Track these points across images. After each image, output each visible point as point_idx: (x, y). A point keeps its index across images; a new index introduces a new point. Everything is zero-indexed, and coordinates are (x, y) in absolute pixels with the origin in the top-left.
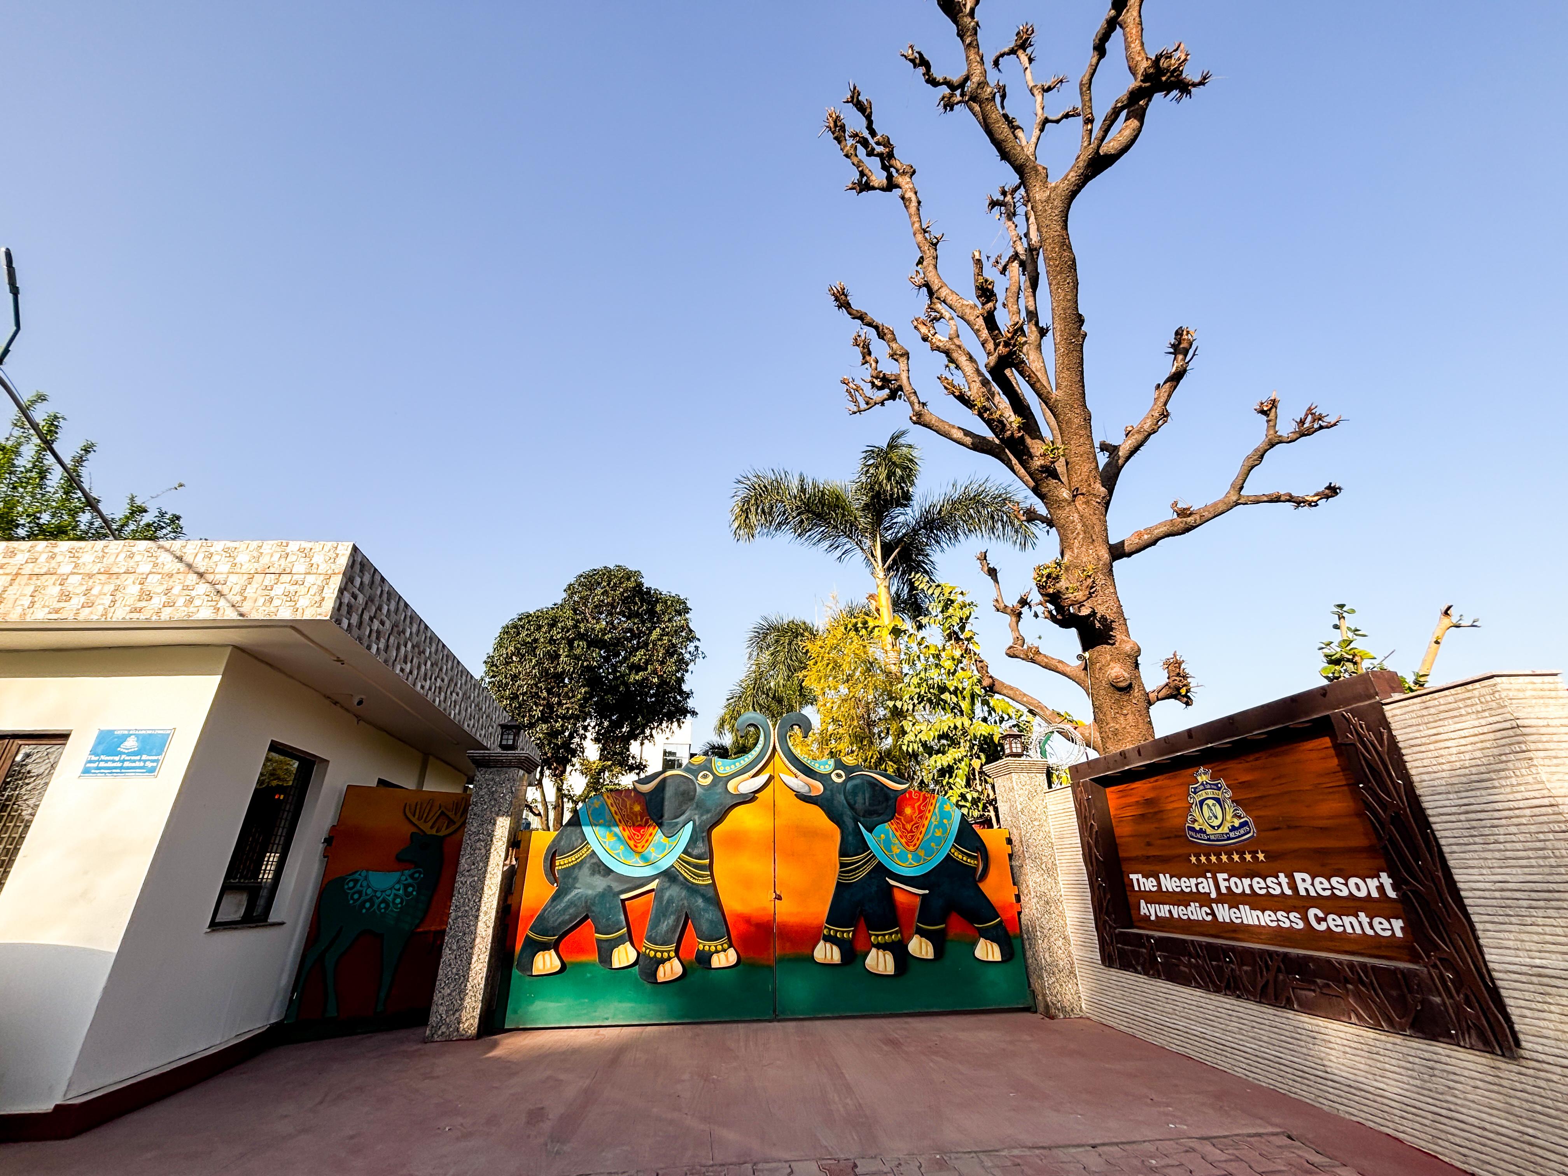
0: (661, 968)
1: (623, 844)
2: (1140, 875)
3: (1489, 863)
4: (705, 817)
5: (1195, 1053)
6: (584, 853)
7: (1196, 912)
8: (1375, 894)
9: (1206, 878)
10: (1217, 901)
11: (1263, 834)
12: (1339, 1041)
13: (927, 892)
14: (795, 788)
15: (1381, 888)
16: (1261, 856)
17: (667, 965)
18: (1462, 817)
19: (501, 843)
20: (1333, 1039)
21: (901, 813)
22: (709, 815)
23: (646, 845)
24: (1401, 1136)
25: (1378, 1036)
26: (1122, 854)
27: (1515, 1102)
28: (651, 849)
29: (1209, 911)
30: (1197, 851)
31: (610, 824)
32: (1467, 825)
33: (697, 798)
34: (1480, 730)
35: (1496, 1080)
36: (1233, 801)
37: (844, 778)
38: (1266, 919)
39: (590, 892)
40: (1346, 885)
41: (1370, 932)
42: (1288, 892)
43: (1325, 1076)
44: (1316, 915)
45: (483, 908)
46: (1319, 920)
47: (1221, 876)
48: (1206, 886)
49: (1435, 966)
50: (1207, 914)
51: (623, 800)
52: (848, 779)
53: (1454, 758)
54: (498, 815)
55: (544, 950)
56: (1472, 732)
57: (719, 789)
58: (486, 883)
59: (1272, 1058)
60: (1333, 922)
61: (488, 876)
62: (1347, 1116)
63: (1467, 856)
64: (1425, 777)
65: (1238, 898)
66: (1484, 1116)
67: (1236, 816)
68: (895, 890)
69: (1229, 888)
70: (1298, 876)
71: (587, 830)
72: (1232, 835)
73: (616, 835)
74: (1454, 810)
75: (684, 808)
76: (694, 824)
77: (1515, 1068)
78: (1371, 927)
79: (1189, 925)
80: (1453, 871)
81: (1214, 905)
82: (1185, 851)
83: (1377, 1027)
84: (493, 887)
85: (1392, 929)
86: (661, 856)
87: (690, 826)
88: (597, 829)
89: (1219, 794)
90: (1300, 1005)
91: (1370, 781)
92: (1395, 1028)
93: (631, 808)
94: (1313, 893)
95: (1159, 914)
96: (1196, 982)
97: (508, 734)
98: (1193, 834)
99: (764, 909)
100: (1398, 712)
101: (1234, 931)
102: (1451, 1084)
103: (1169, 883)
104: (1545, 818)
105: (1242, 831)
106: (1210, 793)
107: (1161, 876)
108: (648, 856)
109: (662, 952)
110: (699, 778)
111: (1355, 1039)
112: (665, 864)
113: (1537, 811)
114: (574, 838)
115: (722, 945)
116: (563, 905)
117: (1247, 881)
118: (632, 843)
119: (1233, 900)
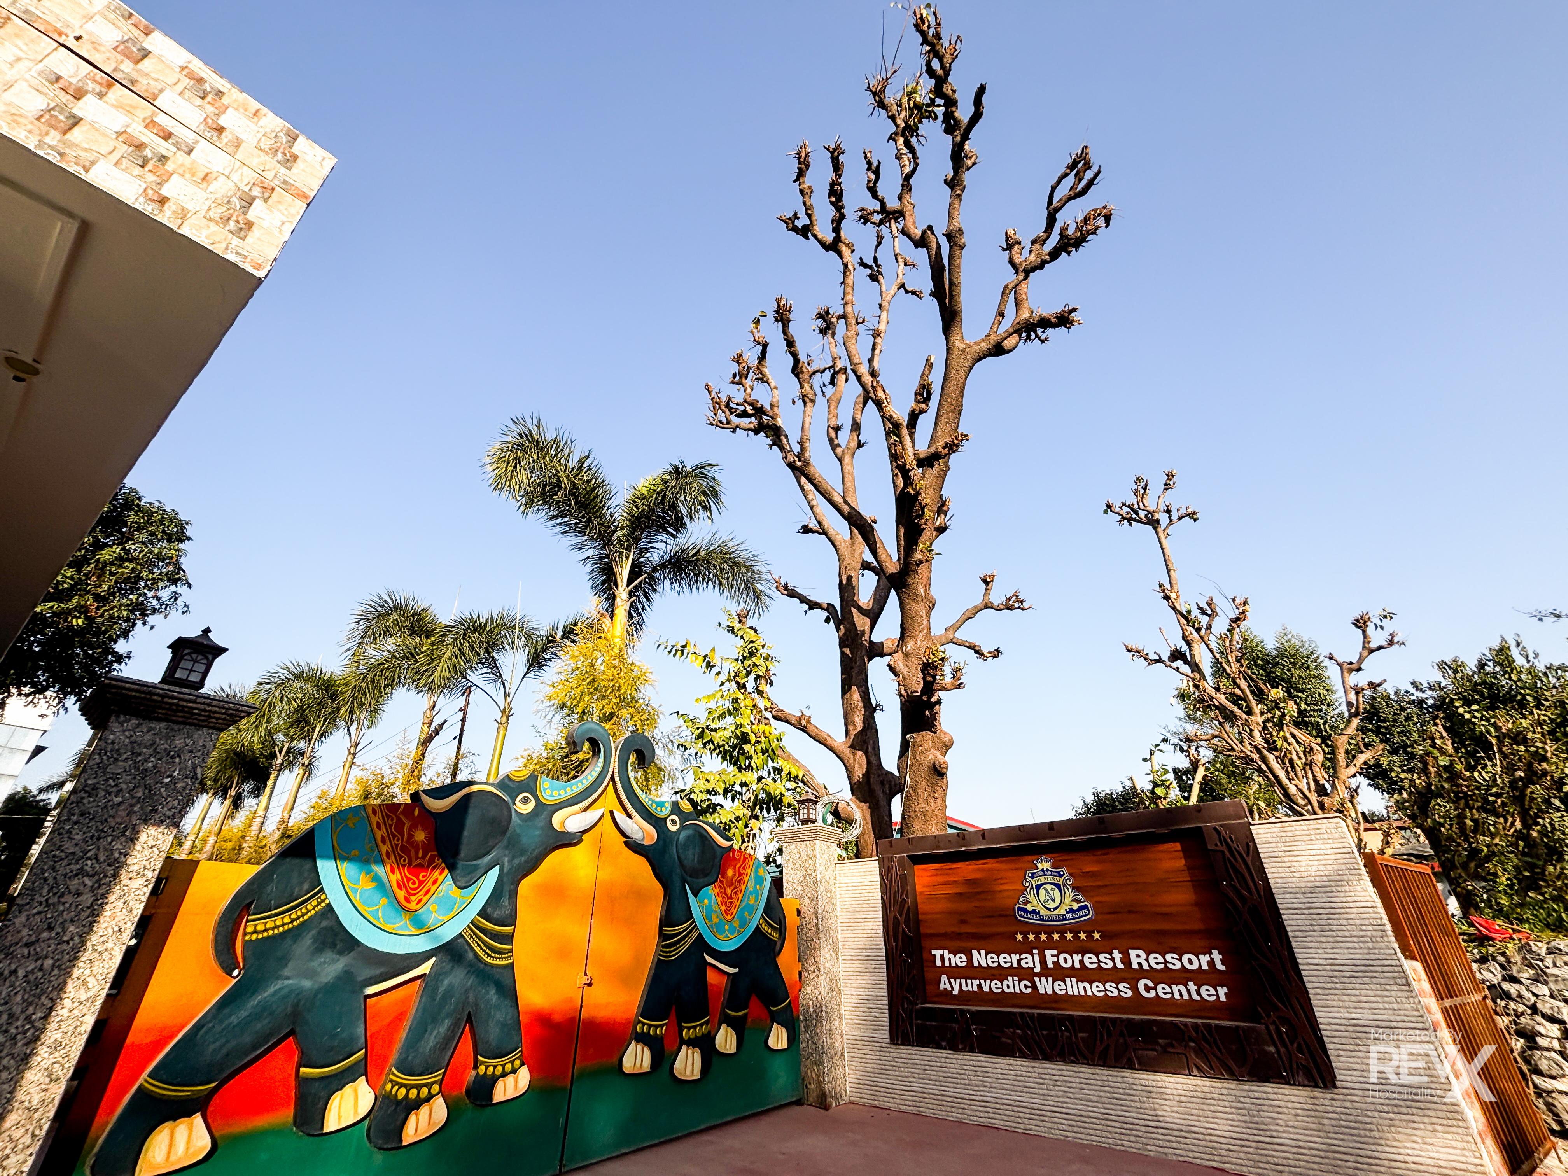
0: (412, 1119)
1: (387, 897)
2: (946, 952)
3: (1324, 945)
4: (516, 861)
5: (1002, 1123)
6: (312, 908)
7: (1012, 986)
8: (1205, 967)
9: (1032, 955)
10: (1039, 975)
11: (1100, 917)
12: (1175, 1092)
13: (737, 970)
14: (628, 832)
15: (1211, 963)
16: (1097, 936)
17: (424, 1110)
18: (1306, 911)
19: (142, 881)
20: (1168, 1091)
21: (724, 874)
22: (523, 859)
23: (425, 899)
24: (1226, 1166)
25: (1214, 1084)
26: (923, 930)
27: (1326, 1121)
28: (432, 906)
29: (1029, 984)
30: (1025, 929)
31: (365, 859)
32: (1309, 917)
33: (510, 830)
34: (1326, 852)
35: (1314, 1107)
36: (1073, 888)
37: (678, 826)
38: (1095, 989)
39: (307, 984)
40: (1180, 960)
41: (1196, 997)
42: (1120, 965)
43: (1156, 1124)
44: (1146, 986)
45: (52, 1034)
46: (1148, 989)
47: (1048, 953)
48: (1030, 961)
49: (1274, 1023)
50: (1026, 987)
51: (399, 819)
52: (683, 827)
53: (1302, 869)
54: (146, 821)
55: (175, 1118)
56: (1318, 852)
57: (541, 822)
58: (76, 973)
59: (1100, 1116)
60: (1163, 991)
61: (85, 956)
62: (1174, 1158)
63: (1307, 939)
64: (1279, 881)
65: (1066, 972)
66: (1300, 1137)
67: (1074, 900)
68: (709, 972)
69: (1056, 964)
70: (1133, 953)
71: (326, 868)
72: (1068, 916)
73: (376, 879)
74: (1300, 906)
75: (491, 844)
76: (501, 870)
77: (1329, 1096)
78: (1198, 993)
79: (1004, 998)
80: (1296, 950)
81: (1037, 979)
82: (1013, 929)
83: (1218, 1076)
84: (92, 981)
85: (1217, 995)
86: (447, 918)
87: (496, 871)
88: (344, 866)
89: (1060, 881)
90: (1139, 1064)
91: (1233, 880)
92: (1234, 1076)
93: (411, 836)
94: (1145, 966)
95: (964, 988)
96: (1021, 1051)
97: (195, 661)
98: (1024, 914)
99: (571, 1000)
100: (1261, 831)
101: (1056, 1002)
102: (1275, 1115)
103: (981, 958)
104: (1367, 916)
105: (1080, 913)
106: (1050, 879)
107: (975, 952)
108: (424, 917)
109: (419, 1087)
110: (517, 802)
111: (1192, 1088)
112: (448, 933)
113: (1362, 910)
114: (295, 881)
115: (512, 1062)
116: (243, 1014)
117: (1077, 958)
118: (401, 894)
119: (1059, 973)
